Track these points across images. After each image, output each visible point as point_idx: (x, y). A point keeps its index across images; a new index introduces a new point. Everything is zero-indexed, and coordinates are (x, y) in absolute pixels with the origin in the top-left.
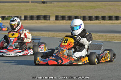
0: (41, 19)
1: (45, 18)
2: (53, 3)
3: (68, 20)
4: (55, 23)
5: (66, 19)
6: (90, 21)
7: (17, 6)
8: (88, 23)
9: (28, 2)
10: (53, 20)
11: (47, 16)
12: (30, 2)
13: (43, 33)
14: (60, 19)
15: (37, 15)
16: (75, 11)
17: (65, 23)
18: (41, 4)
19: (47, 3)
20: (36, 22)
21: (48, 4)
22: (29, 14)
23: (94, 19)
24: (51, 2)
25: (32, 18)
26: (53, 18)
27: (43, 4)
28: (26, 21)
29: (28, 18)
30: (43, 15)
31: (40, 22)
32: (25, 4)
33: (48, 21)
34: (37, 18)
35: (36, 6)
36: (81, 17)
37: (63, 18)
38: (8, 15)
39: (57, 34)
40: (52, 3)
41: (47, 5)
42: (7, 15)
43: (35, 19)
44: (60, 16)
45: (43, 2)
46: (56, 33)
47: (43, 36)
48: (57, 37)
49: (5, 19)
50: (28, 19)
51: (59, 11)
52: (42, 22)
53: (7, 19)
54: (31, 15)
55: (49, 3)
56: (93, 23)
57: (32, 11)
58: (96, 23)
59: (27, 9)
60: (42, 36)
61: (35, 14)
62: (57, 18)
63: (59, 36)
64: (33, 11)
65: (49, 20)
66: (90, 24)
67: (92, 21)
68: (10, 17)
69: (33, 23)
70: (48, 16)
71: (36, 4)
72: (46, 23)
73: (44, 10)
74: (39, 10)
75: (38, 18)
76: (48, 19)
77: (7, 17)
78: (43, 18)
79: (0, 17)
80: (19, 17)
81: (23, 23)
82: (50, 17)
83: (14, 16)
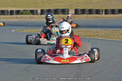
0: (59, 13)
1: (64, 11)
3: (88, 14)
4: (74, 17)
5: (87, 13)
6: (112, 15)
8: (111, 18)
10: (73, 14)
14: (79, 13)
16: (96, 3)
17: (85, 17)
22: (46, 8)
23: (117, 13)
26: (72, 12)
29: (44, 12)
30: (62, 8)
31: (58, 17)
34: (54, 12)
36: (103, 10)
37: (83, 12)
42: (21, 9)
44: (79, 10)
49: (19, 13)
52: (60, 17)
53: (22, 14)
54: (48, 9)
56: (116, 18)
57: (49, 3)
58: (119, 17)
62: (76, 12)
66: (112, 18)
67: (115, 15)
68: (25, 11)
75: (56, 12)
76: (67, 13)
77: (21, 11)
78: (61, 12)
79: (15, 11)
80: (35, 11)
81: (39, 18)
82: (68, 10)
83: (30, 10)
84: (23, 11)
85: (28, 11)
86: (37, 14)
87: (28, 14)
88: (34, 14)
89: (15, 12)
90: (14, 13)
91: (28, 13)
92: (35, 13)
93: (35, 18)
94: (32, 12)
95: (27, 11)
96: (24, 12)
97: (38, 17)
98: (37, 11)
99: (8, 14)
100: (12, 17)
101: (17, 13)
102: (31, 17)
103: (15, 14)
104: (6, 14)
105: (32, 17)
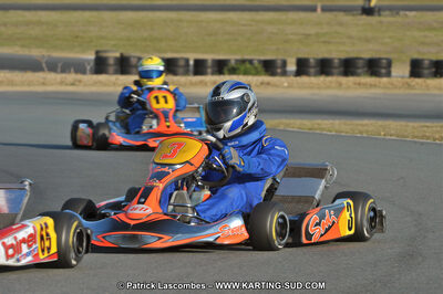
0: (359, 71)
1: (375, 67)
2: (402, 13)
4: (409, 86)
7: (270, 22)
9: (313, 9)
10: (403, 77)
11: (380, 59)
12: (319, 9)
13: (366, 122)
14: (426, 72)
15: (344, 56)
18: (359, 17)
19: (380, 15)
20: (340, 84)
21: (386, 18)
22: (315, 52)
24: (395, 10)
25: (324, 67)
26: (401, 70)
27: (365, 19)
28: (304, 79)
29: (310, 67)
30: (367, 56)
31: (355, 84)
32: (302, 15)
33: (385, 80)
34: (342, 69)
35: (341, 24)
37: (439, 68)
38: (239, 57)
39: (413, 127)
40: (398, 13)
41: (381, 22)
42: (233, 57)
43: (335, 71)
44: (426, 62)
45: (368, 11)
46: (411, 124)
47: (365, 135)
48: (416, 140)
49: (225, 71)
50: (312, 70)
51: (423, 43)
52: (359, 84)
53: (233, 71)
54: (320, 56)
55: (387, 13)
57: (324, 42)
59: (307, 36)
60: (361, 132)
61: (337, 53)
62: (416, 69)
63: (423, 137)
64: (329, 43)
65: (388, 74)
68: (243, 61)
69: (328, 87)
70: (384, 61)
71: (341, 16)
72: (375, 86)
73: (367, 40)
74: (350, 37)
75: (348, 67)
76: (383, 71)
77: (233, 62)
78: (366, 69)
79: (210, 63)
80: (279, 63)
81: (290, 86)
82: (389, 64)
83: (260, 61)
84: (237, 61)
85: (256, 62)
86: (284, 73)
87: (253, 72)
88: (273, 74)
89: (213, 67)
90: (206, 67)
91: (256, 68)
92: (279, 71)
93: (276, 86)
94: (269, 67)
95: (251, 62)
96: (242, 68)
97: (286, 84)
98: (284, 63)
99: (186, 73)
100: (201, 82)
101: (216, 69)
102: (262, 83)
103: (209, 70)
104: (181, 70)
105: (268, 84)
